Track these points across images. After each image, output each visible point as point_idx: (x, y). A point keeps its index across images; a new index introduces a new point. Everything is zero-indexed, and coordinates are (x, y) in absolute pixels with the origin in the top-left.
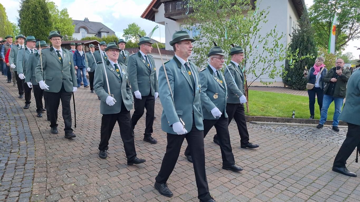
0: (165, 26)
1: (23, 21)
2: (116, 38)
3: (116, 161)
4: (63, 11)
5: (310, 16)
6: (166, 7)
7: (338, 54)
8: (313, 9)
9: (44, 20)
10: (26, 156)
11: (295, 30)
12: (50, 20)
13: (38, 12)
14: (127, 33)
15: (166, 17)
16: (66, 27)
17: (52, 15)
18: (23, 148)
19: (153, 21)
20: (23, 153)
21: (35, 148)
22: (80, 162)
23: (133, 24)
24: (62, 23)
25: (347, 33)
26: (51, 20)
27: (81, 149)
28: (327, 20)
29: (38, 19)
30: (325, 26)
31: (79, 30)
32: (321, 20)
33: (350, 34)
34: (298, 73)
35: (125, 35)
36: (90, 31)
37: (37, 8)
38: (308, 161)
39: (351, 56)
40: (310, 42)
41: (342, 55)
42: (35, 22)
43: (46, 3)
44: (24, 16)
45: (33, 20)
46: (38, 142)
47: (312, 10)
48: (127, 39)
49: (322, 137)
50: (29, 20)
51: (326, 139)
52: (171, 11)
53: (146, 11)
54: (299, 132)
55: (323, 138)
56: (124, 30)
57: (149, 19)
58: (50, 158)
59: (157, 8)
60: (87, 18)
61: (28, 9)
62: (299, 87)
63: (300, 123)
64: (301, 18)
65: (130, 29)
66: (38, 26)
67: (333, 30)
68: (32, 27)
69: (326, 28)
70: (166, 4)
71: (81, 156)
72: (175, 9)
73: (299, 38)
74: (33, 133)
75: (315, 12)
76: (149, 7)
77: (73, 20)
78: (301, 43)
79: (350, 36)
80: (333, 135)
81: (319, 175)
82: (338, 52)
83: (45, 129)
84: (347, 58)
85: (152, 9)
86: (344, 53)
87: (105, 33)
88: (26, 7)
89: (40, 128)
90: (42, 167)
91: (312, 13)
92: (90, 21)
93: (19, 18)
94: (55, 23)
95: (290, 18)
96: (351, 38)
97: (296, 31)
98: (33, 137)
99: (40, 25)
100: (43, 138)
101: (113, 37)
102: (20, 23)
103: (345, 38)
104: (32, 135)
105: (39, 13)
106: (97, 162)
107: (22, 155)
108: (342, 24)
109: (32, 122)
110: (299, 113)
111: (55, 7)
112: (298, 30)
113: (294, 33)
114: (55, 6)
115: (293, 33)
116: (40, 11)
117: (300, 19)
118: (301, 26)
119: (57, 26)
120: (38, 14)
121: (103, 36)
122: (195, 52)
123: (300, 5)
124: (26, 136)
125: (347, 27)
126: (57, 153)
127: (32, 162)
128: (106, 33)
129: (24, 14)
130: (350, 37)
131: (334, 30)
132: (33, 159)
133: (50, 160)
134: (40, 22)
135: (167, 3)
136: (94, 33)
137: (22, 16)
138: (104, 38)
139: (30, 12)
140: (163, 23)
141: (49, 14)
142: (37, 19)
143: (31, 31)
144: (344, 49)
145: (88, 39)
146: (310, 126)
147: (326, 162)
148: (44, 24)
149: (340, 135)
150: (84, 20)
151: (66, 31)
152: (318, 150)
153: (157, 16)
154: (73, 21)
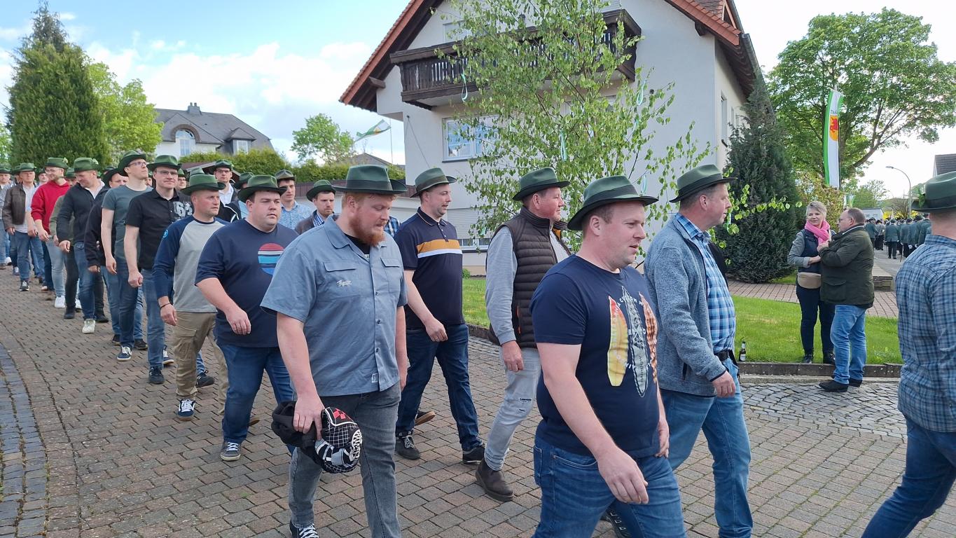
0: (402, 123)
1: (21, 116)
2: (272, 155)
3: (273, 501)
4: (130, 86)
5: (772, 93)
6: (405, 77)
7: (849, 185)
8: (780, 76)
9: (78, 112)
10: (20, 497)
11: (737, 131)
12: (96, 110)
13: (63, 91)
14: (302, 140)
15: (406, 102)
16: (137, 130)
17: (101, 97)
18: (14, 474)
19: (371, 111)
20: (12, 489)
21: (49, 471)
22: (172, 509)
23: (318, 118)
24: (127, 118)
25: (867, 133)
26: (98, 111)
27: (176, 469)
28: (816, 102)
29: (63, 109)
30: (811, 116)
31: (175, 136)
32: (800, 101)
33: (875, 136)
34: (750, 239)
35: (298, 147)
36: (203, 137)
37: (62, 82)
38: (786, 477)
39: (881, 189)
40: (776, 160)
41: (859, 188)
42: (53, 116)
43: (83, 67)
44: (22, 103)
45: (47, 111)
46: (56, 454)
47: (776, 77)
48: (304, 156)
49: (818, 411)
50: (37, 113)
51: (827, 415)
52: (418, 86)
53: (353, 87)
54: (758, 398)
55: (820, 413)
56: (295, 133)
57: (362, 106)
58: (87, 500)
59: (382, 77)
60: (195, 104)
61: (35, 85)
62: (755, 275)
63: (762, 374)
64: (749, 99)
65: (311, 129)
66: (62, 128)
67: (831, 126)
68: (45, 133)
69: (813, 121)
70: (405, 69)
71: (175, 491)
72: (430, 80)
73: (747, 151)
74: (43, 428)
75: (784, 83)
76: (361, 75)
77: (158, 110)
78: (752, 163)
79: (876, 140)
80: (845, 403)
81: (814, 517)
82: (847, 181)
83: (77, 415)
84: (871, 196)
85: (368, 80)
86: (862, 182)
87: (242, 141)
88: (29, 79)
89: (63, 413)
90: (66, 527)
91: (776, 86)
92: (202, 110)
93: (10, 107)
94: (109, 119)
95: (723, 99)
96: (877, 147)
97: (740, 133)
98: (42, 441)
99: (67, 125)
100: (69, 441)
101: (266, 153)
102: (11, 120)
103: (862, 146)
104: (40, 435)
105: (64, 94)
106: (220, 505)
107: (10, 495)
108: (852, 110)
109: (39, 395)
110: (755, 346)
111: (109, 76)
112: (744, 130)
113: (735, 137)
114: (109, 74)
115: (731, 139)
116: (68, 89)
117: (749, 102)
118: (752, 119)
119: (115, 125)
120: (63, 97)
121: (238, 149)
122: (483, 193)
123: (745, 66)
124: (21, 438)
125: (865, 117)
126: (108, 483)
127: (37, 514)
128: (246, 142)
129: (24, 98)
130: (876, 142)
131: (833, 128)
132: (42, 504)
133: (88, 507)
134: (67, 117)
135: (408, 66)
136: (214, 142)
137: (19, 101)
138: (241, 155)
139: (41, 91)
140: (398, 116)
141: (93, 96)
142: (60, 110)
143: (42, 140)
144: (862, 175)
145: (198, 159)
146: (787, 382)
147: (832, 479)
148: (78, 121)
149: (864, 403)
150: (186, 109)
151: (136, 140)
152: (809, 447)
153: (381, 98)
154: (158, 114)
